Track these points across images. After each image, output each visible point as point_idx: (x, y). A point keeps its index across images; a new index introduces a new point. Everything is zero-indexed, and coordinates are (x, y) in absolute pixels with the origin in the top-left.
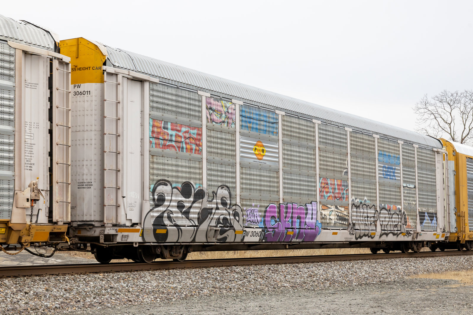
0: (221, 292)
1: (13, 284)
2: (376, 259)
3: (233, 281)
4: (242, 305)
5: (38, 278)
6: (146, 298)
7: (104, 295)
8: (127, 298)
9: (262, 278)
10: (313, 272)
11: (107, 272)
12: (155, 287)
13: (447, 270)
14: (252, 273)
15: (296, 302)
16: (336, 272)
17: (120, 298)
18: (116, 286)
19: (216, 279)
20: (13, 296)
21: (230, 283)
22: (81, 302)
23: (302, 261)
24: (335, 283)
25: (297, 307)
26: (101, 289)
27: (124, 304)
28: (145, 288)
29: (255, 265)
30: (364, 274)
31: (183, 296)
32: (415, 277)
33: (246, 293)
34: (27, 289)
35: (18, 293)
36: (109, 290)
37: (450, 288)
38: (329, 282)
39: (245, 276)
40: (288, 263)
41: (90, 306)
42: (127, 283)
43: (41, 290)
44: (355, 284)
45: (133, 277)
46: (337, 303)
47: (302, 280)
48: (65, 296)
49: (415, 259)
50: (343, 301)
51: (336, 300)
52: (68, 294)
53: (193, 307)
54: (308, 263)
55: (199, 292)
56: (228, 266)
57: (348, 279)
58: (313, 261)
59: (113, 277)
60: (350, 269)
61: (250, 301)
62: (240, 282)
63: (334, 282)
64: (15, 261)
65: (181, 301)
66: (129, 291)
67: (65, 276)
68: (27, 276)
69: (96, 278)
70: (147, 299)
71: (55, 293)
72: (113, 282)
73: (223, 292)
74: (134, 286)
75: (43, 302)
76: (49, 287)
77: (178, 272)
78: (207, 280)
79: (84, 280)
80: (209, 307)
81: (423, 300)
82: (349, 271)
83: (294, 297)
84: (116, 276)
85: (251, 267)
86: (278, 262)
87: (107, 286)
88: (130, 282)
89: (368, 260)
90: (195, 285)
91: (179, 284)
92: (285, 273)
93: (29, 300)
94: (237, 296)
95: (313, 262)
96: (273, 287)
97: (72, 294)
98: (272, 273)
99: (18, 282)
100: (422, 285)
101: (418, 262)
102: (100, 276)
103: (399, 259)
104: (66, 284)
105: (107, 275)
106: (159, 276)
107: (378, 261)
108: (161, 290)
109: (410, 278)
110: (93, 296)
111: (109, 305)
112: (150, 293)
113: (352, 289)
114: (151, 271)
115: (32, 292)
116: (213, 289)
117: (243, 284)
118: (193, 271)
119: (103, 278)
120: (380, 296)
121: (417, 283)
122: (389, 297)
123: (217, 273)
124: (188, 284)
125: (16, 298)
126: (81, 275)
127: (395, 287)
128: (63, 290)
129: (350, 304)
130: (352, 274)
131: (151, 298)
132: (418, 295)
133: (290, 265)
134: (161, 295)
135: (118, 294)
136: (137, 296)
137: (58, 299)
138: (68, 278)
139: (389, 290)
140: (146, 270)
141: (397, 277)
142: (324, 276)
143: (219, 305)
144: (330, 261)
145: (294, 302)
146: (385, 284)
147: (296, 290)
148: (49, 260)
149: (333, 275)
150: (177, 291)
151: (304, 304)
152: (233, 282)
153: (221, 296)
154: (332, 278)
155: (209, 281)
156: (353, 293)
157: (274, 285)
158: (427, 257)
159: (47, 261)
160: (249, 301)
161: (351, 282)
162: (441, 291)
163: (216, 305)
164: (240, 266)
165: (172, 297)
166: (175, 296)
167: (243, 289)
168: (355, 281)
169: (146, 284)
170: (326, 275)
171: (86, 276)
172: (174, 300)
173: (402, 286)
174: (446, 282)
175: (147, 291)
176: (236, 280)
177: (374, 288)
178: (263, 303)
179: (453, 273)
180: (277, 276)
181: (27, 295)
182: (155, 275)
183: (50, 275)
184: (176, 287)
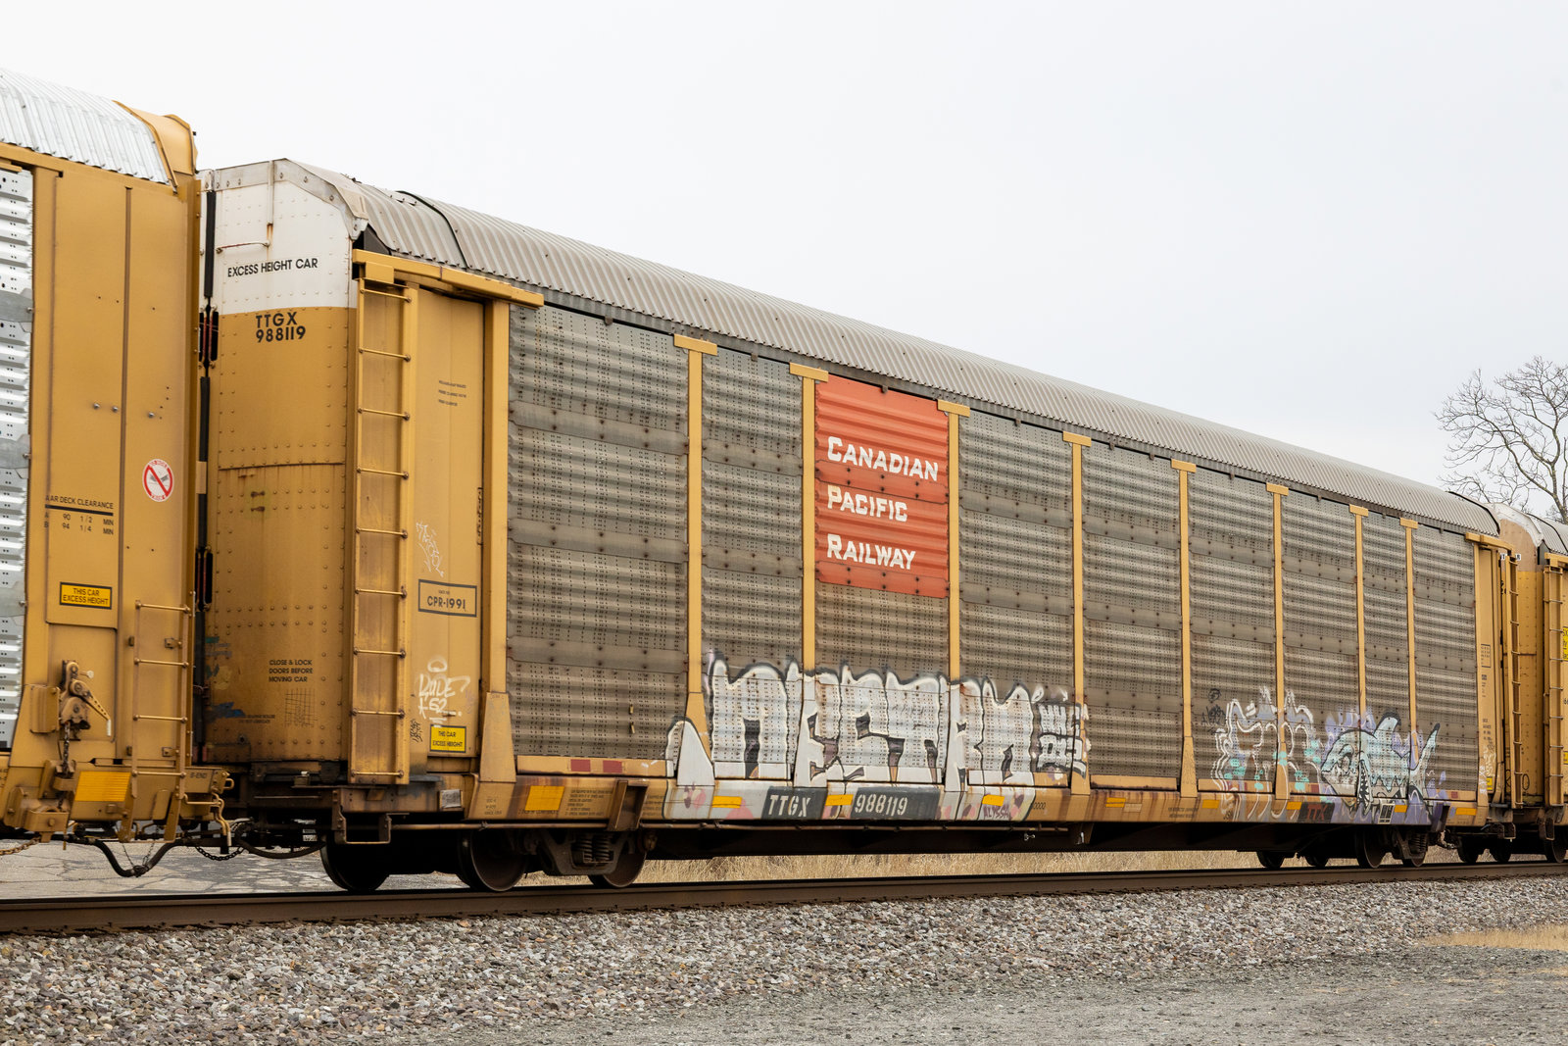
0: (834, 981)
1: (191, 950)
2: (1319, 884)
3: (873, 947)
4: (901, 1023)
5: (268, 931)
6: (601, 997)
7: (473, 987)
9: (963, 939)
10: (1121, 924)
11: (482, 917)
12: (629, 965)
13: (1543, 921)
14: (930, 924)
15: (1067, 1017)
16: (1193, 924)
17: (521, 997)
18: (509, 959)
19: (820, 940)
20: (191, 987)
21: (863, 955)
22: (402, 1008)
23: (1088, 889)
24: (1192, 958)
25: (1071, 1030)
26: (464, 969)
27: (535, 1016)
28: (600, 966)
29: (943, 898)
30: (1280, 930)
31: (718, 992)
32: (1439, 940)
33: (911, 986)
34: (235, 965)
35: (209, 978)
36: (487, 972)
37: (1552, 978)
38: (1171, 956)
39: (909, 934)
40: (1046, 895)
41: (429, 1021)
42: (543, 951)
43: (277, 970)
44: (1254, 961)
45: (561, 933)
46: (1196, 1019)
47: (1086, 947)
48: (351, 989)
49: (1443, 884)
50: (1216, 1014)
51: (1193, 1011)
52: (361, 982)
53: (746, 1028)
54: (1108, 893)
55: (765, 982)
56: (858, 902)
57: (1230, 944)
58: (1122, 888)
59: (501, 931)
60: (1236, 914)
61: (926, 1010)
62: (895, 953)
63: (1187, 954)
64: (199, 879)
65: (710, 1008)
66: (550, 976)
67: (354, 925)
68: (237, 924)
69: (448, 933)
70: (606, 1001)
71: (321, 979)
72: (500, 946)
73: (841, 982)
74: (564, 960)
75: (285, 1006)
76: (303, 961)
77: (701, 918)
78: (792, 945)
79: (412, 939)
80: (797, 1028)
81: (1466, 1015)
82: (1234, 921)
83: (1062, 1001)
84: (510, 927)
85: (929, 906)
86: (1013, 892)
87: (482, 958)
88: (552, 947)
89: (1294, 886)
90: (753, 959)
91: (704, 956)
92: (1035, 926)
93: (241, 1000)
94: (884, 995)
95: (1121, 892)
96: (996, 967)
97: (374, 981)
98: (995, 924)
99: (208, 945)
100: (1464, 966)
101: (1451, 894)
102: (460, 929)
103: (1392, 884)
104: (356, 951)
106: (642, 930)
107: (1325, 889)
108: (649, 972)
109: (1427, 944)
110: (438, 988)
111: (487, 1017)
112: (616, 982)
113: (1242, 978)
114: (617, 915)
115: (250, 976)
116: (809, 972)
117: (902, 957)
118: (749, 915)
119: (471, 933)
120: (1331, 1000)
121: (1448, 961)
122: (1360, 1004)
123: (824, 924)
124: (733, 957)
125: (203, 994)
126: (403, 925)
127: (1378, 972)
128: (346, 970)
129: (1237, 1025)
130: (1243, 930)
131: (619, 999)
132: (1452, 996)
133: (1050, 899)
134: (647, 989)
135: (515, 985)
136: (575, 990)
137: (332, 998)
138: (363, 934)
139: (1360, 980)
140: (602, 911)
141: (1385, 940)
142: (1157, 934)
143: (827, 1021)
144: (1174, 890)
145: (1062, 1014)
146: (1348, 961)
147: (1069, 979)
148: (302, 875)
149: (1185, 932)
150: (697, 977)
151: (1094, 1023)
152: (872, 951)
153: (836, 995)
154: (1183, 944)
155: (798, 948)
156: (1247, 991)
157: (998, 962)
158: (1479, 879)
159: (299, 880)
160: (921, 1012)
161: (1240, 954)
162: (1524, 985)
163: (818, 1023)
164: (893, 900)
165: (682, 997)
166: (692, 992)
167: (903, 973)
168: (1252, 952)
169: (603, 953)
170: (1163, 931)
171: (419, 929)
172: (688, 1005)
173: (1400, 969)
174: (1539, 957)
175: (605, 975)
176: (882, 945)
177: (1312, 974)
178: (965, 1017)
179: (1560, 929)
180: (1010, 934)
181: (234, 985)
182: (629, 926)
183: (306, 922)
184: (696, 965)
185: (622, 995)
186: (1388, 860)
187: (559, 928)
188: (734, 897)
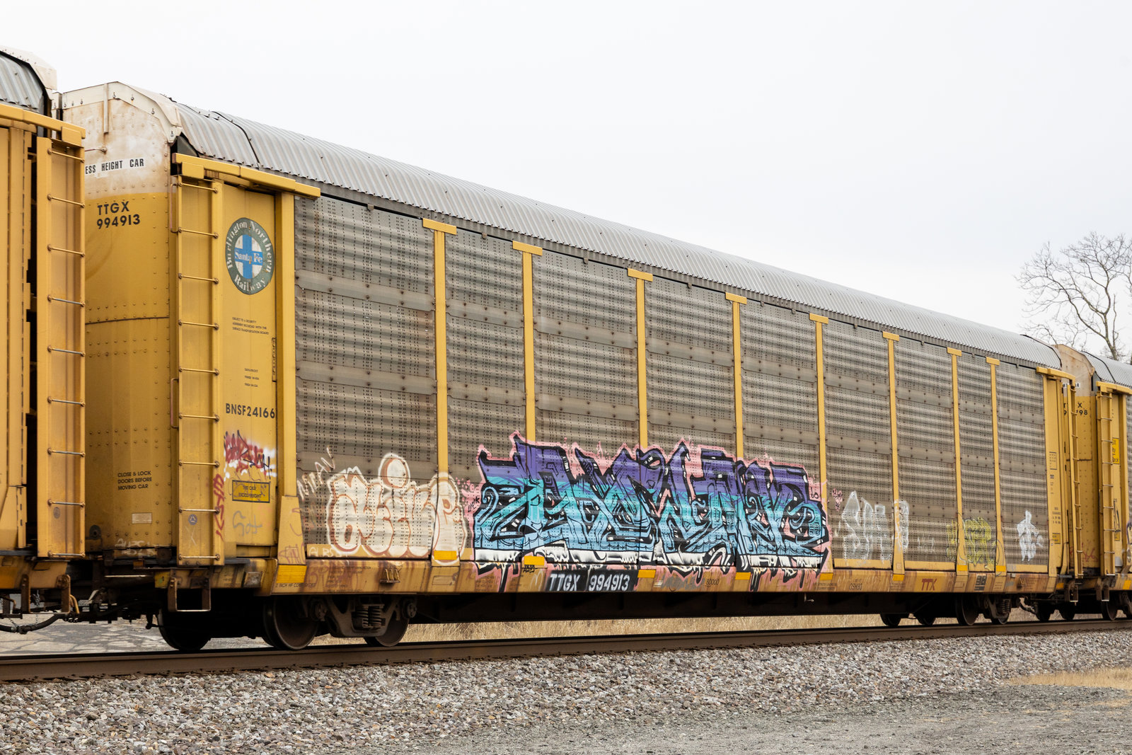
0: (555, 716)
1: (58, 697)
2: (928, 638)
3: (586, 690)
4: (607, 747)
5: (118, 682)
6: (376, 730)
7: (276, 724)
8: (332, 730)
9: (655, 683)
10: (776, 670)
11: (283, 669)
12: (397, 706)
13: (1099, 665)
14: (629, 671)
15: (735, 742)
16: (831, 669)
17: (314, 731)
18: (305, 702)
19: (545, 685)
20: (58, 726)
21: (577, 696)
22: (222, 740)
23: (751, 644)
24: (831, 696)
25: (738, 752)
26: (269, 710)
27: (325, 745)
28: (375, 706)
29: (638, 652)
30: (898, 674)
31: (466, 726)
32: (1020, 681)
33: (615, 720)
34: (92, 708)
35: (72, 719)
36: (287, 712)
37: (1106, 709)
38: (814, 694)
39: (613, 680)
40: (717, 648)
41: (242, 750)
42: (331, 695)
43: (125, 712)
44: (878, 698)
45: (345, 681)
46: (834, 743)
47: (749, 688)
48: (182, 726)
49: (1023, 638)
50: (849, 738)
51: (832, 736)
52: (190, 721)
54: (765, 646)
55: (502, 717)
56: (574, 655)
57: (860, 685)
58: (776, 643)
59: (298, 680)
60: (864, 661)
61: (626, 738)
62: (602, 694)
63: (827, 693)
64: (64, 642)
65: (460, 738)
66: (336, 715)
67: (184, 677)
68: (94, 677)
69: (257, 682)
70: (380, 734)
71: (159, 719)
72: (297, 692)
73: (561, 717)
74: (347, 702)
75: (131, 740)
76: (145, 704)
77: (452, 669)
78: (523, 689)
79: (230, 687)
80: (527, 752)
81: (1041, 738)
82: (862, 667)
83: (731, 730)
84: (305, 677)
85: (628, 657)
86: (693, 646)
87: (283, 701)
88: (338, 692)
89: (908, 639)
90: (493, 700)
91: (455, 698)
92: (710, 672)
93: (97, 736)
94: (594, 727)
95: (775, 646)
96: (679, 705)
97: (200, 720)
98: (679, 671)
99: (71, 693)
100: (1039, 701)
101: (1029, 645)
102: (267, 679)
103: (984, 638)
104: (186, 697)
105: (283, 675)
106: (407, 679)
107: (932, 642)
108: (413, 711)
109: (1010, 684)
110: (250, 725)
111: (288, 747)
112: (387, 719)
113: (869, 711)
114: (387, 667)
115: (104, 717)
116: (536, 709)
117: (608, 698)
118: (490, 666)
119: (275, 682)
120: (938, 728)
121: (1026, 697)
122: (960, 730)
123: (547, 672)
124: (478, 699)
125: (67, 731)
126: (222, 676)
127: (973, 706)
128: (179, 712)
129: (866, 747)
130: (870, 674)
131: (389, 732)
132: (1030, 723)
133: (721, 651)
134: (411, 724)
135: (309, 722)
136: (356, 726)
137: (167, 733)
138: (191, 684)
139: (960, 712)
140: (376, 664)
141: (978, 681)
142: (804, 678)
143: (550, 747)
144: (817, 644)
145: (731, 740)
146: (951, 697)
147: (736, 713)
148: (144, 638)
149: (826, 676)
150: (450, 714)
151: (756, 747)
152: (584, 693)
153: (557, 727)
154: (823, 685)
155: (528, 691)
156: (873, 721)
157: (682, 700)
158: (1050, 633)
159: (141, 642)
160: (623, 739)
161: (867, 693)
162: (1084, 714)
163: (543, 749)
164: (600, 654)
165: (438, 730)
166: (446, 726)
167: (608, 709)
168: (877, 691)
169: (377, 696)
170: (808, 675)
171: (234, 679)
172: (443, 736)
173: (990, 703)
174: (1097, 693)
175: (379, 714)
176: (593, 688)
177: (923, 707)
178: (657, 743)
179: (1113, 671)
180: (690, 680)
181: (91, 724)
182: (397, 676)
183: (147, 675)
184: (449, 705)
185: (392, 729)
186: (981, 619)
187: (343, 677)
188: (478, 652)
